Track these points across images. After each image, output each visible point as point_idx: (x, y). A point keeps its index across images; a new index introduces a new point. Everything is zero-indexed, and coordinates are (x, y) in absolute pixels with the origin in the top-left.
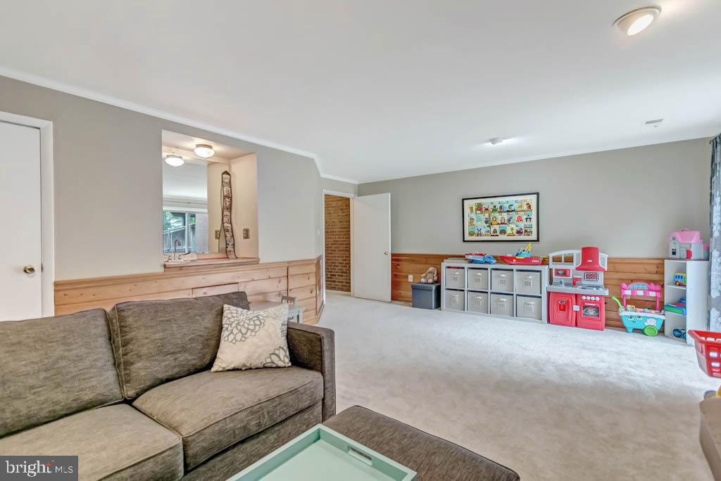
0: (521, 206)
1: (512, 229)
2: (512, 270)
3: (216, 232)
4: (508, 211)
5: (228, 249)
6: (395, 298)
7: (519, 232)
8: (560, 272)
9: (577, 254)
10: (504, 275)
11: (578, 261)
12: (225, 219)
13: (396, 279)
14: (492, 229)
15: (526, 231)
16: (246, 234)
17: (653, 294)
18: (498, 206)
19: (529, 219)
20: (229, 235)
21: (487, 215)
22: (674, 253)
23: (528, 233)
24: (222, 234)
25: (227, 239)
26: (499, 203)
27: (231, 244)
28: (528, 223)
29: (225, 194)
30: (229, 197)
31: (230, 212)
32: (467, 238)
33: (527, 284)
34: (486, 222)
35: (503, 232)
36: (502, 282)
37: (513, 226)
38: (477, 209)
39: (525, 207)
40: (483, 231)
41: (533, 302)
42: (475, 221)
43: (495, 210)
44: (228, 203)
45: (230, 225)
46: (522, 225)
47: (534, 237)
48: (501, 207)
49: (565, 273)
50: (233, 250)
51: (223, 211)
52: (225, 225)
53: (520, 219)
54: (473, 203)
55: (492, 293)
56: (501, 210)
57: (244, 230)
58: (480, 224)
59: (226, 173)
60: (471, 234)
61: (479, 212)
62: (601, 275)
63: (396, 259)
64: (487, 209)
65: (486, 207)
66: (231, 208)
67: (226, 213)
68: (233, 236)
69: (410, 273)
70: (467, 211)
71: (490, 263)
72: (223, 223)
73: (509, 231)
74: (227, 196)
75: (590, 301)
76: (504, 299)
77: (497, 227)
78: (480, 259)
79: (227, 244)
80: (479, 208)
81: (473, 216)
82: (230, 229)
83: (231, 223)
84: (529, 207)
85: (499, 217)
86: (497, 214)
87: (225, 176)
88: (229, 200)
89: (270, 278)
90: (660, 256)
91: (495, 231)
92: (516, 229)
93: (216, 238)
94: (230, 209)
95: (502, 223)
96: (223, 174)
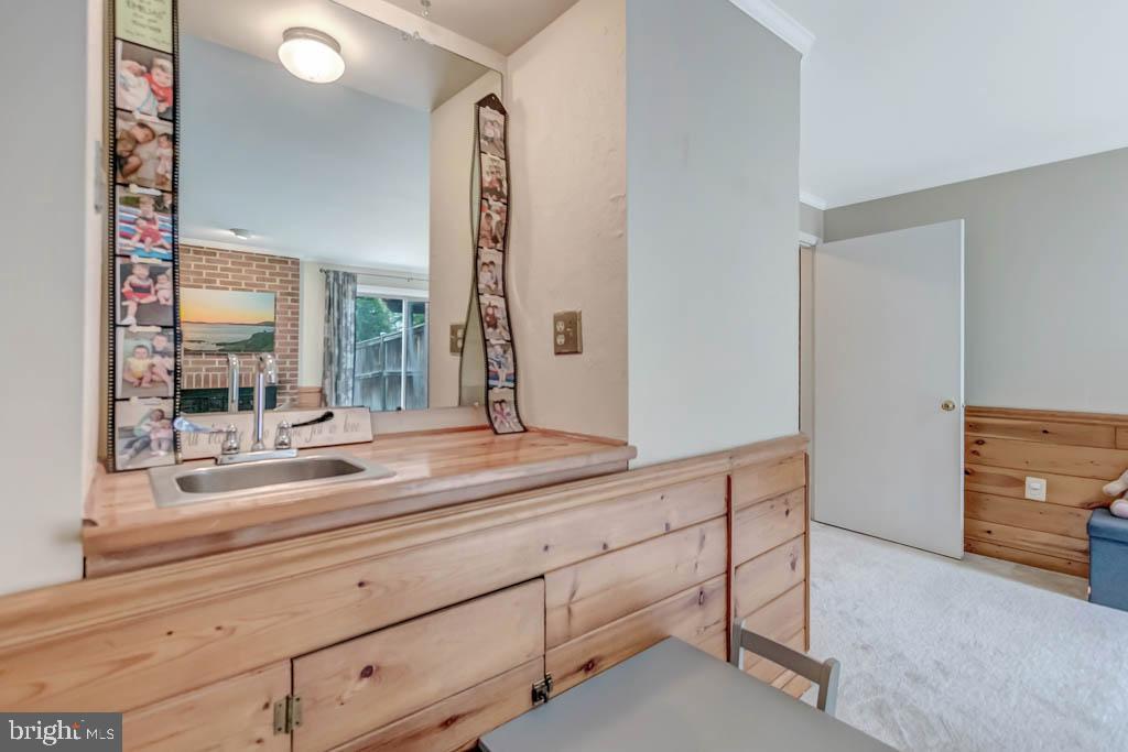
3: (454, 329)
5: (495, 395)
6: (973, 545)
12: (485, 278)
13: (977, 487)
16: (569, 338)
20: (496, 338)
24: (474, 334)
25: (491, 354)
27: (503, 374)
29: (487, 179)
30: (500, 196)
31: (504, 251)
44: (496, 218)
45: (500, 303)
50: (509, 396)
51: (477, 248)
52: (486, 299)
57: (557, 318)
59: (490, 101)
63: (979, 424)
66: (505, 238)
67: (488, 254)
68: (511, 342)
69: (1037, 473)
72: (477, 292)
74: (493, 191)
79: (489, 375)
82: (500, 314)
83: (505, 296)
87: (488, 113)
88: (498, 205)
89: (668, 531)
93: (453, 349)
94: (502, 239)
96: (481, 104)
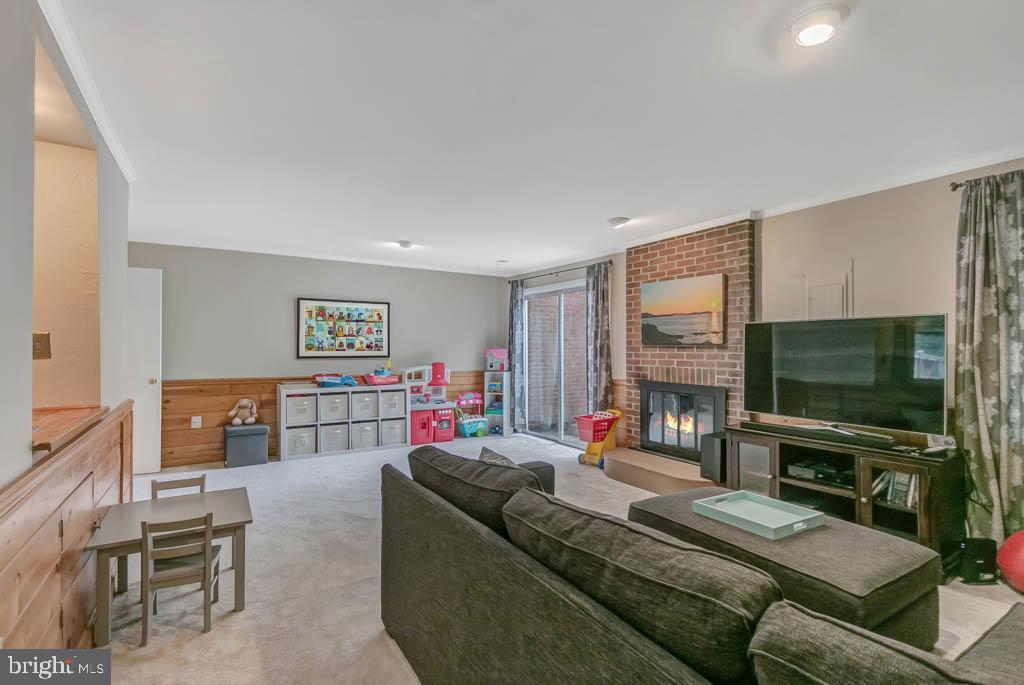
0: (371, 316)
1: (362, 343)
2: (376, 392)
4: (357, 321)
7: (369, 347)
8: (415, 389)
9: (427, 370)
10: (367, 398)
11: (428, 377)
14: (338, 342)
15: (376, 345)
17: (478, 401)
18: (345, 313)
19: (379, 331)
21: (331, 323)
22: (491, 366)
23: (379, 348)
26: (347, 309)
28: (379, 337)
32: (303, 352)
33: (392, 405)
34: (330, 332)
35: (351, 346)
36: (365, 407)
37: (362, 338)
38: (318, 315)
39: (376, 318)
40: (326, 344)
41: (398, 425)
42: (315, 329)
43: (341, 318)
46: (372, 338)
47: (384, 352)
48: (349, 315)
49: (418, 390)
53: (370, 331)
54: (313, 305)
55: (353, 423)
56: (349, 318)
58: (323, 336)
60: (309, 347)
61: (320, 318)
62: (444, 389)
63: (171, 390)
64: (331, 316)
65: (331, 312)
69: (196, 414)
70: (304, 316)
71: (350, 386)
73: (357, 345)
75: (446, 415)
76: (369, 427)
77: (344, 340)
78: (337, 380)
80: (321, 312)
81: (313, 323)
84: (380, 318)
85: (346, 327)
86: (343, 324)
90: (481, 369)
91: (341, 344)
92: (366, 342)
95: (350, 335)
